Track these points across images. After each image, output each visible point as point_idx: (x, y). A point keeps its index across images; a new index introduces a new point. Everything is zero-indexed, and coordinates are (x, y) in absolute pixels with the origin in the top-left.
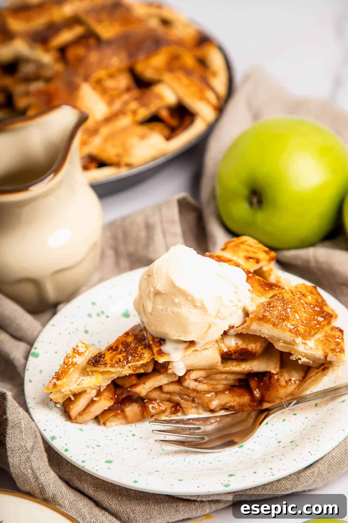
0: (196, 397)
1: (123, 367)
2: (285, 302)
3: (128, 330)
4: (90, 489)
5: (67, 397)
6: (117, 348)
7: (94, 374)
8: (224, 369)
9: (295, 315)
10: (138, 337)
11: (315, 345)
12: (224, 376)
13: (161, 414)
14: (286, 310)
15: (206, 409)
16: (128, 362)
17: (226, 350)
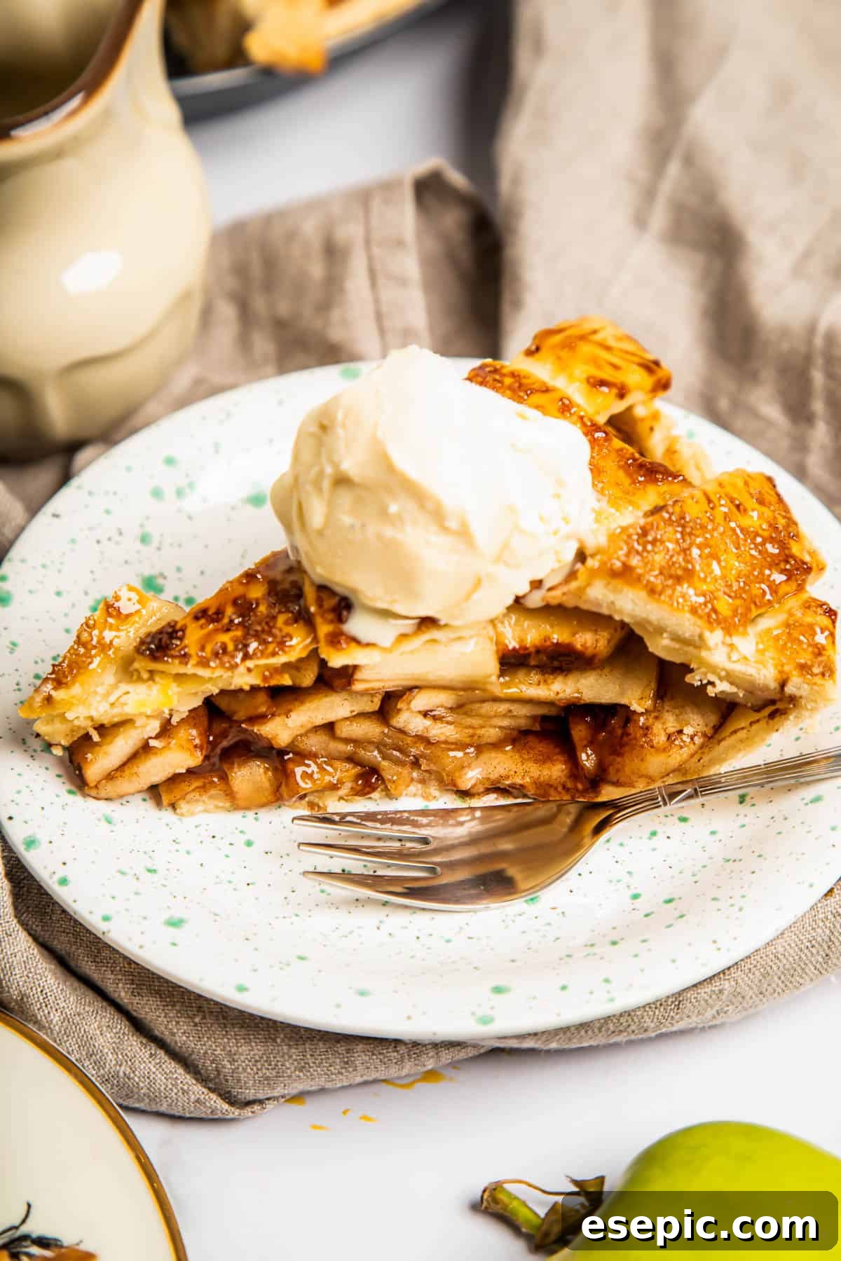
0: (423, 756)
1: (234, 667)
2: (688, 530)
3: (253, 567)
4: (120, 985)
5: (82, 732)
6: (219, 613)
7: (157, 678)
8: (505, 691)
9: (709, 565)
10: (279, 588)
11: (758, 651)
12: (503, 708)
13: (326, 793)
14: (688, 552)
15: (448, 788)
16: (246, 657)
17: (512, 644)
